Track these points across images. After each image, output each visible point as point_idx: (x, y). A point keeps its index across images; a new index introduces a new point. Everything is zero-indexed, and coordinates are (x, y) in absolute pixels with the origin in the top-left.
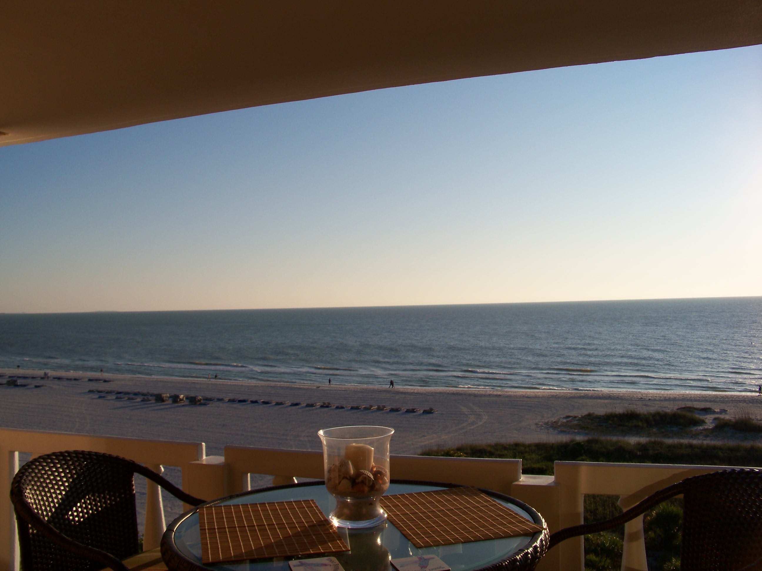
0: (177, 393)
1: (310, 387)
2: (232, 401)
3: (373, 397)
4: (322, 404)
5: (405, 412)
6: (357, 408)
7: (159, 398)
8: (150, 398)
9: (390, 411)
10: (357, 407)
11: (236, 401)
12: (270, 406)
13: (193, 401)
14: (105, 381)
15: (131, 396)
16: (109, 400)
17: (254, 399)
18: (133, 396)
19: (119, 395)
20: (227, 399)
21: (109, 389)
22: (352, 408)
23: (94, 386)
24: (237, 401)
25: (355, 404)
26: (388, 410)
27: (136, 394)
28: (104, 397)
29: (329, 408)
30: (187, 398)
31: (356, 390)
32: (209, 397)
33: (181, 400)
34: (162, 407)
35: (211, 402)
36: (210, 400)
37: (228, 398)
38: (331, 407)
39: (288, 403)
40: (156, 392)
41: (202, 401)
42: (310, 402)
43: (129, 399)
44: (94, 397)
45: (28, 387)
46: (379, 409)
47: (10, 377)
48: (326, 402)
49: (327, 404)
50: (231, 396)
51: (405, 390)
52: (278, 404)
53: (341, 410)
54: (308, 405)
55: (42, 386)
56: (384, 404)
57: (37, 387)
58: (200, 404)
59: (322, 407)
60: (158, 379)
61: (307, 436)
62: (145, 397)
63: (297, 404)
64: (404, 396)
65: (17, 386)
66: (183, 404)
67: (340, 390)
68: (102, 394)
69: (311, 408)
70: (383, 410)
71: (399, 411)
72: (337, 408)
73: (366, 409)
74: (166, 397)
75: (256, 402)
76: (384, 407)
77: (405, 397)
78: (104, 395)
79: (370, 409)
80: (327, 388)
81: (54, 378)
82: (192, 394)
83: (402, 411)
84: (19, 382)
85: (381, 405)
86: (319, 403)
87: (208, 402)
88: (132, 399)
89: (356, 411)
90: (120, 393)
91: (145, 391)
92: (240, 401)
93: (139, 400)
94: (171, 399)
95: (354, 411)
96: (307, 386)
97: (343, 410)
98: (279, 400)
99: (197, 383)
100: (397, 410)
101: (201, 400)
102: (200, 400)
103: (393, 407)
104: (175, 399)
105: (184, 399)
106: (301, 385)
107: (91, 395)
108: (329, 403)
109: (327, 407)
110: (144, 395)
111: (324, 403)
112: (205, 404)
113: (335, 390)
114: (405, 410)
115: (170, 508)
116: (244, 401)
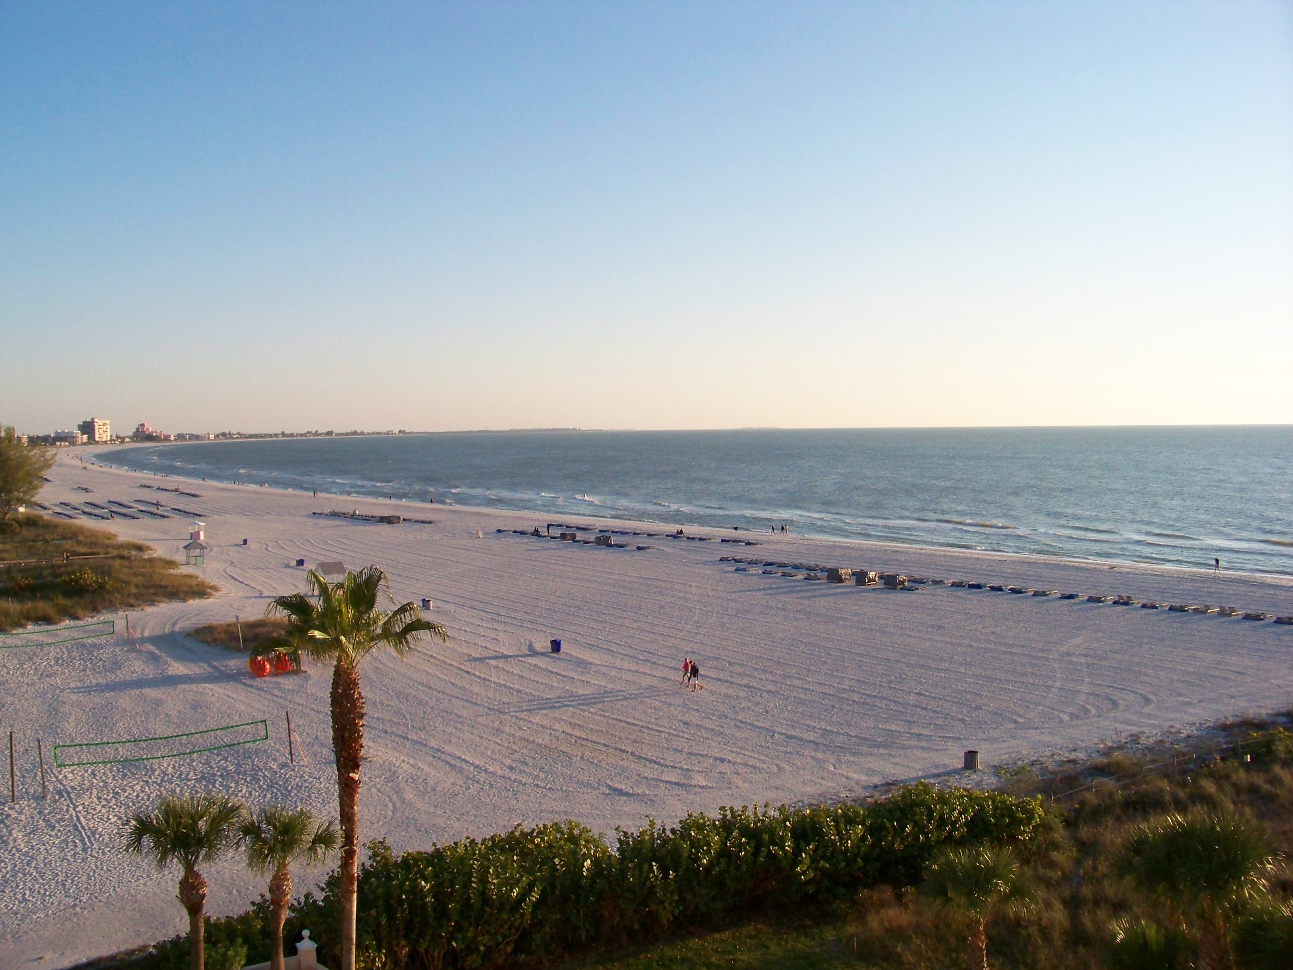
0: (865, 569)
1: (1097, 566)
2: (957, 585)
3: (1213, 590)
4: (1117, 599)
5: (1274, 622)
6: (1181, 609)
7: (834, 576)
8: (819, 574)
9: (1244, 618)
10: (1181, 606)
11: (964, 586)
12: (1022, 598)
13: (890, 582)
14: (748, 544)
15: (788, 570)
16: (752, 575)
17: (996, 584)
18: (792, 571)
19: (768, 568)
20: (949, 582)
21: (754, 558)
22: (1172, 609)
23: (728, 551)
24: (967, 586)
25: (1177, 602)
26: (1241, 617)
27: (796, 567)
28: (744, 570)
29: (1130, 607)
30: (881, 578)
31: (1181, 576)
32: (918, 577)
33: (870, 580)
34: (839, 590)
35: (921, 586)
36: (921, 582)
37: (951, 581)
38: (1133, 604)
39: (1057, 593)
40: (830, 565)
41: (906, 584)
42: (1094, 593)
43: (784, 575)
44: (728, 569)
45: (628, 548)
46: (1223, 613)
47: (601, 531)
48: (1124, 595)
49: (1125, 598)
50: (957, 577)
51: (1277, 581)
52: (1036, 594)
53: (1150, 611)
54: (1091, 600)
55: (648, 548)
56: (1234, 606)
57: (639, 548)
58: (901, 589)
59: (1116, 603)
60: (835, 542)
61: (1085, 656)
62: (811, 572)
63: (1071, 597)
64: (1272, 592)
65: (611, 546)
66: (874, 587)
67: (1151, 575)
68: (740, 565)
69: (1096, 604)
70: (1229, 615)
71: (1262, 619)
72: (1144, 606)
73: (1196, 611)
74: (846, 574)
75: (1000, 589)
76: (1233, 610)
77: (1275, 594)
78: (744, 567)
79: (1205, 612)
80: (1128, 570)
81: (667, 536)
82: (890, 572)
83: (1268, 620)
84: (613, 540)
85: (1227, 606)
86: (1112, 596)
87: (916, 585)
88: (790, 575)
89: (1179, 614)
90: (771, 564)
91: (812, 564)
92: (971, 586)
93: (800, 577)
94: (854, 578)
95: (1173, 614)
96: (1092, 563)
97: (1154, 610)
98: (1040, 588)
99: (902, 552)
100: (1257, 618)
101: (904, 581)
102: (903, 583)
103: (1249, 612)
104: (861, 578)
105: (877, 579)
106: (1082, 563)
107: (725, 566)
108: (1129, 598)
109: (1126, 604)
110: (809, 569)
111: (1121, 597)
112: (910, 589)
113: (1143, 574)
114: (1274, 619)
115: (833, 764)
116: (978, 586)
